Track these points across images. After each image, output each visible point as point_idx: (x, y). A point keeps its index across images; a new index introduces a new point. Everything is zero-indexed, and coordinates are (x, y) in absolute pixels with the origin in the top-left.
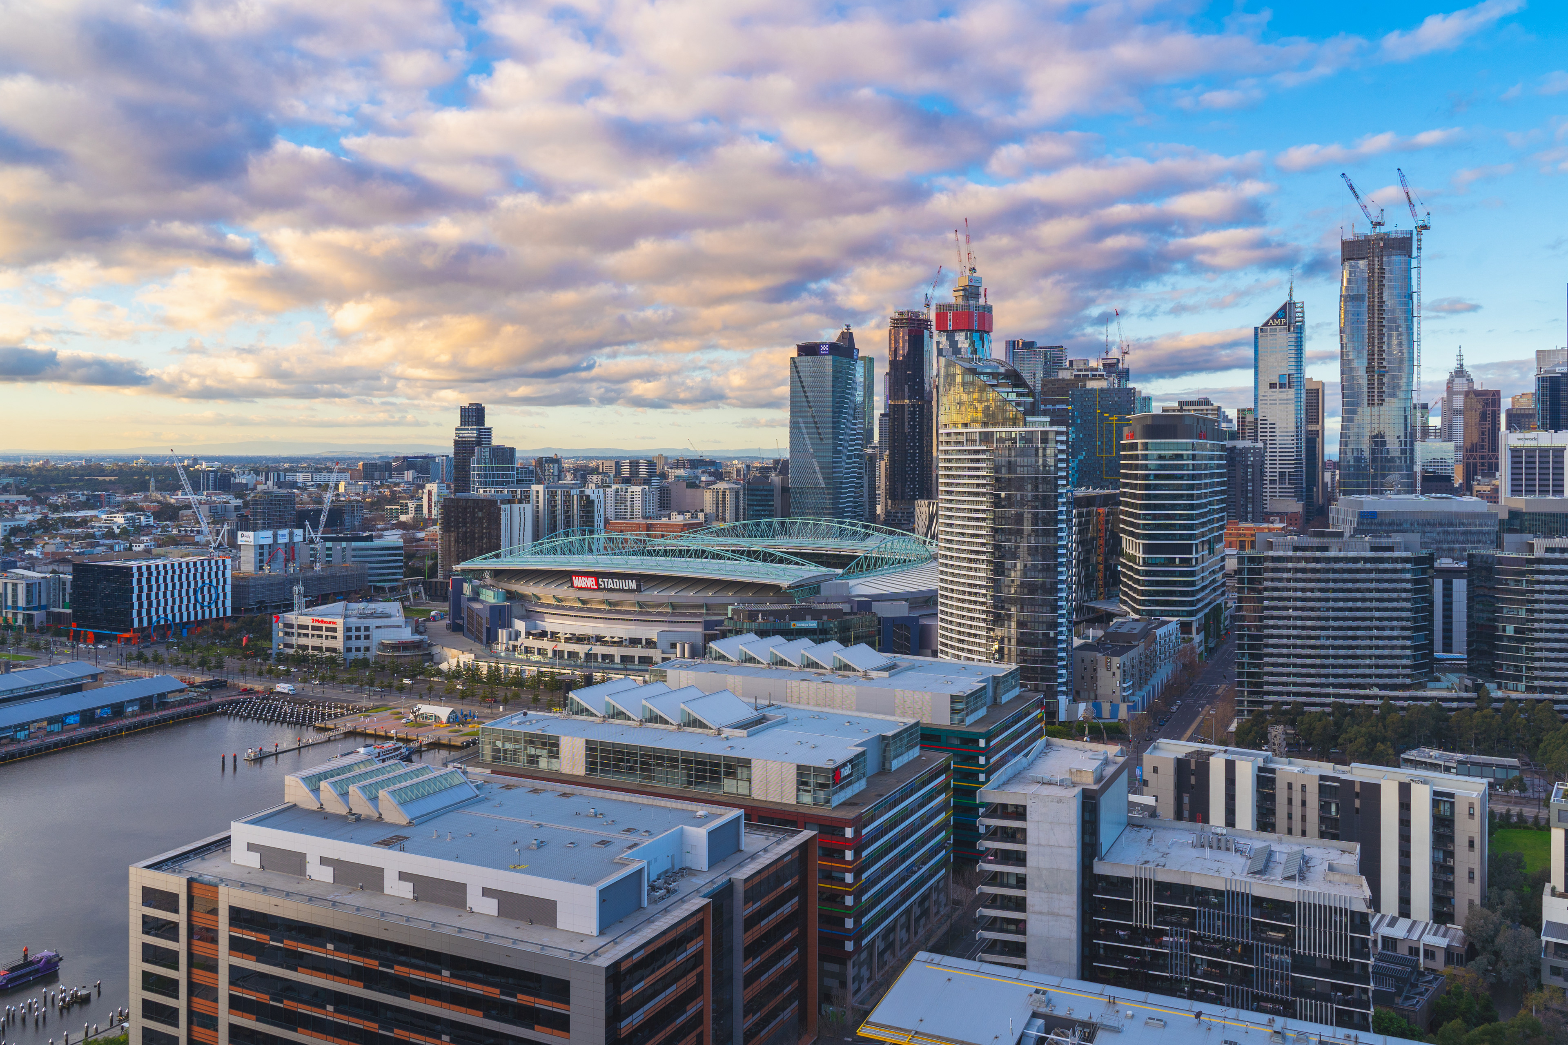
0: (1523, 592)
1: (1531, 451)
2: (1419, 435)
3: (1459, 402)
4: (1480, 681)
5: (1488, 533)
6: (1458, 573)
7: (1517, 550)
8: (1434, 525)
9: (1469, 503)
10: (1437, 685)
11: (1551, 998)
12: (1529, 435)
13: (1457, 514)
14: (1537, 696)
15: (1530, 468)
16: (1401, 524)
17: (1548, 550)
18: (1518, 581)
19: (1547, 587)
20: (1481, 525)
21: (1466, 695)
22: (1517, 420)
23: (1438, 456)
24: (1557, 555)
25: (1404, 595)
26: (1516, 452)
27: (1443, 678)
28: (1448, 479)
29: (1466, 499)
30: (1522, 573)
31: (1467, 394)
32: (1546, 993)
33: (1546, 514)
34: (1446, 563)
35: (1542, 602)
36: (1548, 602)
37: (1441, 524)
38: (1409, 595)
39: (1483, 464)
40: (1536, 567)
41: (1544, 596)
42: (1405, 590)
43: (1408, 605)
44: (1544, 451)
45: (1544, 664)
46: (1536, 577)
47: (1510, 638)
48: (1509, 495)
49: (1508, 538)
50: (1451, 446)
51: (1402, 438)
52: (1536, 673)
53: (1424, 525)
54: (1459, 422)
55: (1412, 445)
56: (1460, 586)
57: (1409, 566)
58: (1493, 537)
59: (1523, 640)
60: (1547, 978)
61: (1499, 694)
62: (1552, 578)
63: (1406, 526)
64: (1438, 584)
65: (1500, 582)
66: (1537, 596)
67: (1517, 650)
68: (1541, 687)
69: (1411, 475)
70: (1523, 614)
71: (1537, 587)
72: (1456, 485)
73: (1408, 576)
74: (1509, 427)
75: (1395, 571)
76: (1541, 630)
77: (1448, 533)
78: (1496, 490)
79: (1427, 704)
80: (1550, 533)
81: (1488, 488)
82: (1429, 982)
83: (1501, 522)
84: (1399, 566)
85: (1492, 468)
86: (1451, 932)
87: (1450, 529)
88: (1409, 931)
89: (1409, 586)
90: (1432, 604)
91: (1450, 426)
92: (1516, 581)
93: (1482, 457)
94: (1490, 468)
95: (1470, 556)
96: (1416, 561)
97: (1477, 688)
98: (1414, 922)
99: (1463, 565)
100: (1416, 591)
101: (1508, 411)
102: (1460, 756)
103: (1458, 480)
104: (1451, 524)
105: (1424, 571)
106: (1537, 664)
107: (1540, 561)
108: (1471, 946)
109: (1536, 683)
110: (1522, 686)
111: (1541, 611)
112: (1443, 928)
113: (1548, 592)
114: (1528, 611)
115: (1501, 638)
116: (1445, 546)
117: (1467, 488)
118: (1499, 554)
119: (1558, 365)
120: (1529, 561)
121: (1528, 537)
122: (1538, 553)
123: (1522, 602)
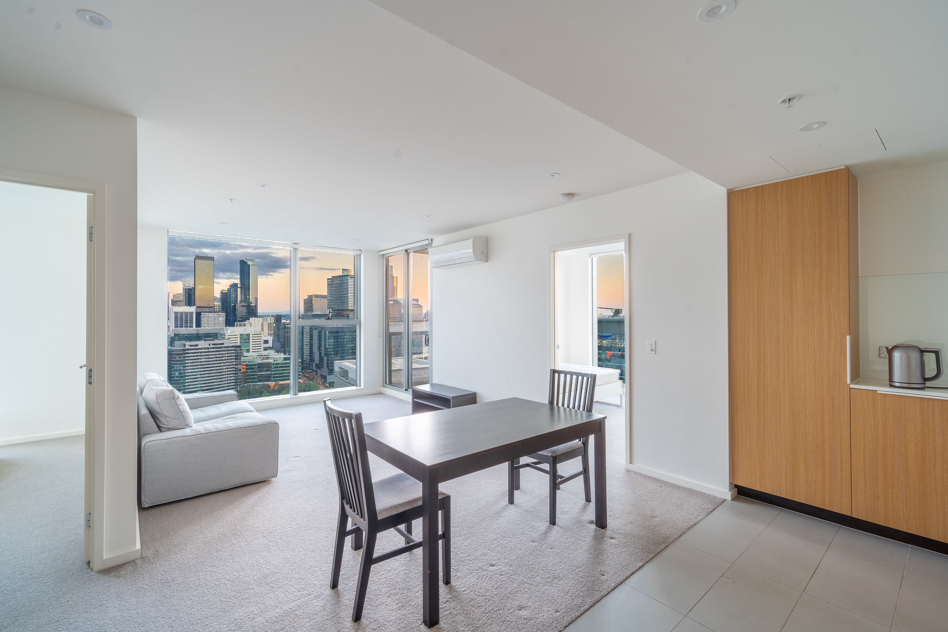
0: (181, 361)
7: (180, 346)
12: (180, 308)
15: (181, 319)
17: (190, 346)
18: (181, 357)
19: (190, 358)
22: (175, 303)
24: (194, 347)
26: (176, 313)
30: (181, 354)
33: (187, 334)
35: (188, 363)
36: (191, 363)
40: (187, 352)
45: (189, 384)
46: (187, 355)
47: (177, 377)
48: (174, 328)
49: (176, 343)
52: (186, 387)
59: (182, 377)
62: (192, 355)
65: (173, 358)
67: (179, 380)
70: (182, 368)
71: (187, 359)
74: (173, 305)
76: (188, 373)
80: (190, 340)
83: (172, 338)
92: (179, 357)
106: (187, 384)
107: (188, 350)
109: (186, 390)
111: (188, 366)
113: (190, 360)
118: (173, 348)
119: (191, 284)
120: (184, 350)
121: (183, 342)
122: (187, 347)
123: (181, 364)
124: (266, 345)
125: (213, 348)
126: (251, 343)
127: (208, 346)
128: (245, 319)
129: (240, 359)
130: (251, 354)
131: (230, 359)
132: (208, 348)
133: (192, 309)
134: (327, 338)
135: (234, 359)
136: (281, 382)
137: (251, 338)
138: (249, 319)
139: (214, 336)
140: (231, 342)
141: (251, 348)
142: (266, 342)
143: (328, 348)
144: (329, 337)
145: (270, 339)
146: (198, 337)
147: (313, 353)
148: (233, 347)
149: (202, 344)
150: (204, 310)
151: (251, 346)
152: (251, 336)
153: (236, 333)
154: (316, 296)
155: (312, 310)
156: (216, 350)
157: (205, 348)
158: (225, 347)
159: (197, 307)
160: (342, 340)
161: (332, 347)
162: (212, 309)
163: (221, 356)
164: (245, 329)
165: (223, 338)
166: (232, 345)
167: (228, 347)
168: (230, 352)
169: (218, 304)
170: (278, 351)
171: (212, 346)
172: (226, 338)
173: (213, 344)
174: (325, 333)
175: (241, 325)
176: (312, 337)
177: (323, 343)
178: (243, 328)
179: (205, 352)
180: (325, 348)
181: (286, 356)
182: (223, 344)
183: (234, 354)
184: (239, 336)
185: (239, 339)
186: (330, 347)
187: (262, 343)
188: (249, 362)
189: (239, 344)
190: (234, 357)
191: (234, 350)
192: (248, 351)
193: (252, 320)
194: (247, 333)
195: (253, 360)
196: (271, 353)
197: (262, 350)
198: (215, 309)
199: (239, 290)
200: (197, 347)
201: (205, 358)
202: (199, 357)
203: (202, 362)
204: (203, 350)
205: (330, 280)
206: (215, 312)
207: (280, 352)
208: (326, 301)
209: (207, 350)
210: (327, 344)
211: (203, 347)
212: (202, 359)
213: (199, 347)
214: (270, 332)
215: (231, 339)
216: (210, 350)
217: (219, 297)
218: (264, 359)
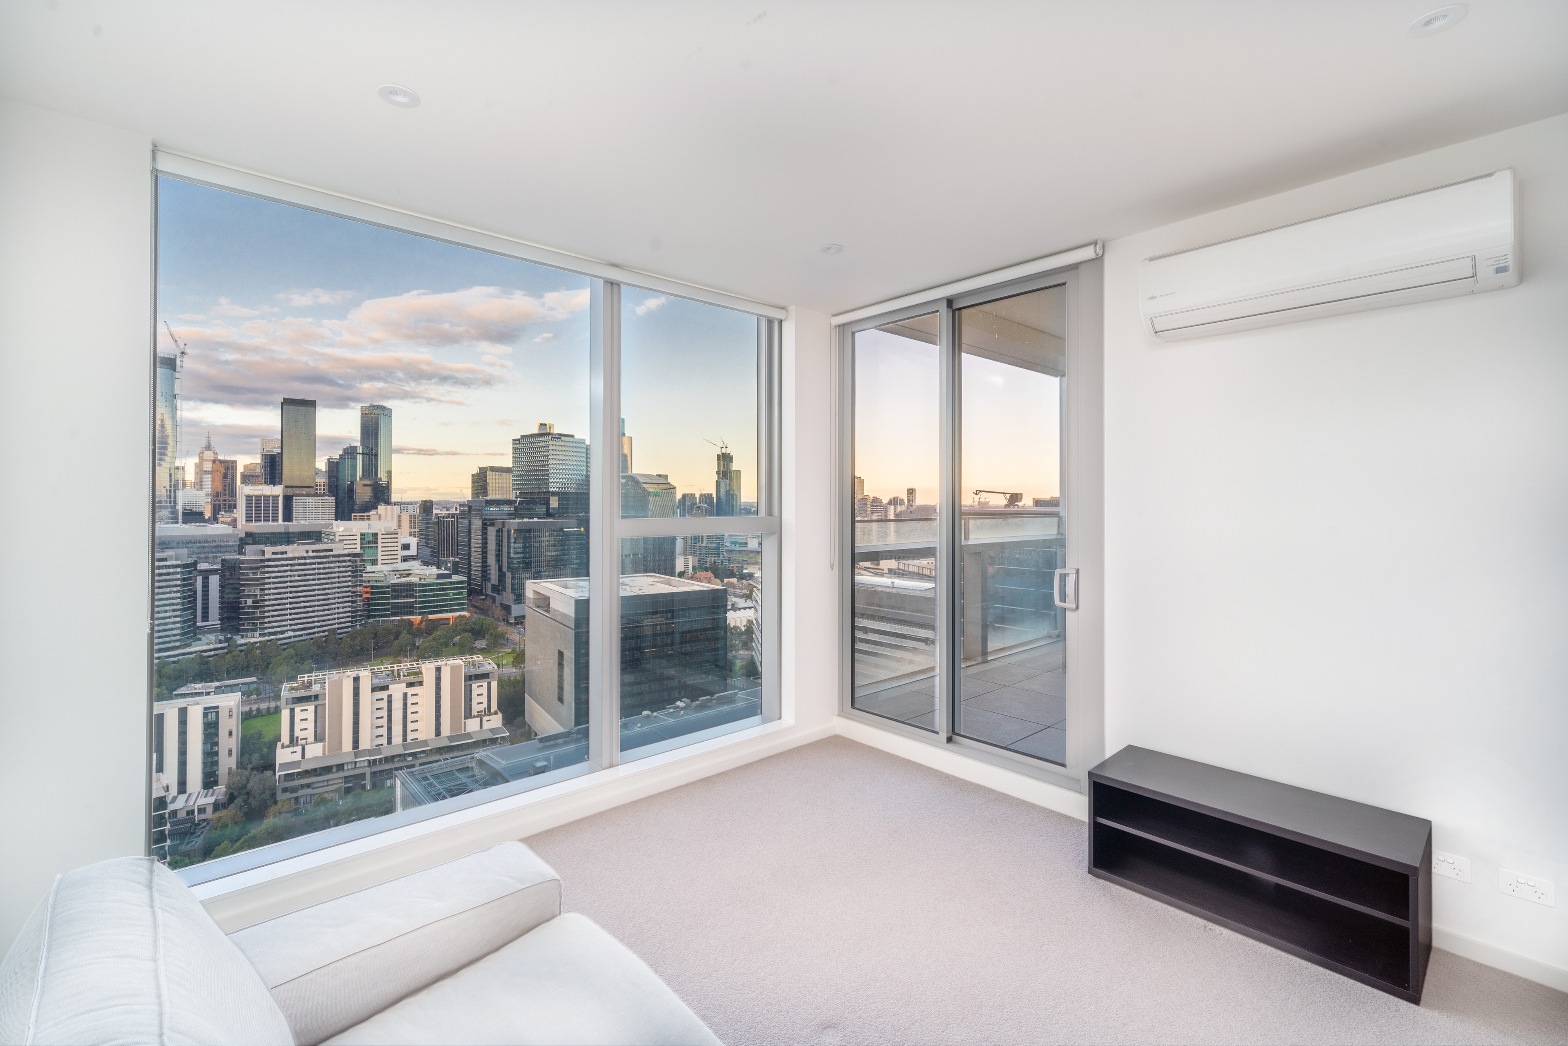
0: (257, 580)
1: (258, 498)
2: (180, 486)
3: (208, 466)
4: (229, 636)
5: (232, 546)
6: (214, 572)
7: (255, 555)
8: (195, 543)
9: (219, 529)
10: (199, 642)
11: (283, 806)
12: (256, 488)
13: (210, 536)
14: (267, 638)
15: (258, 507)
16: (169, 544)
17: (273, 553)
18: (255, 573)
19: (273, 575)
20: (227, 541)
21: (220, 646)
22: (248, 478)
23: (193, 500)
24: (279, 556)
25: (175, 589)
26: (249, 498)
27: (203, 638)
28: (201, 514)
29: (216, 526)
30: (257, 568)
31: (214, 461)
32: (279, 804)
33: (268, 534)
34: (203, 566)
35: (270, 583)
36: (274, 583)
37: (199, 542)
38: (179, 588)
39: (225, 505)
40: (266, 563)
41: (271, 580)
42: (176, 586)
43: (178, 595)
44: (267, 498)
45: (271, 619)
46: (267, 569)
47: (249, 607)
48: (244, 523)
49: (248, 548)
50: (202, 493)
51: (168, 488)
52: (266, 625)
53: (188, 543)
54: (208, 479)
55: (175, 492)
56: (214, 581)
57: (179, 570)
58: (236, 548)
59: (257, 608)
60: (280, 796)
61: (243, 641)
62: (276, 569)
63: (173, 545)
64: (199, 579)
65: (243, 574)
66: (267, 581)
67: (254, 613)
68: (269, 633)
69: (174, 512)
70: (258, 592)
71: (267, 575)
72: (207, 518)
73: (179, 576)
74: (243, 482)
75: (168, 574)
76: (270, 600)
77: (204, 547)
78: (235, 520)
79: (193, 656)
80: (273, 544)
81: (230, 519)
82: (204, 827)
83: (241, 539)
84: (172, 570)
85: (232, 507)
86: (217, 792)
87: (206, 545)
88: (187, 801)
89: (179, 583)
90: (195, 593)
91: (201, 481)
92: (253, 573)
93: (225, 500)
94: (230, 506)
95: (223, 560)
96: (185, 566)
97: (227, 640)
98: (190, 794)
99: (218, 566)
100: (184, 586)
101: (241, 473)
102: (217, 684)
103: (208, 515)
104: (207, 542)
105: (190, 572)
106: (266, 620)
107: (269, 560)
108: (231, 795)
109: (266, 631)
110: (257, 634)
111: (269, 589)
112: (211, 791)
113: (273, 578)
114: (261, 589)
115: (243, 608)
116: (203, 556)
117: (214, 519)
118: (242, 558)
119: (275, 448)
120: (261, 561)
121: (262, 547)
122: (267, 556)
123: (257, 585)
124: (406, 553)
125: (313, 558)
126: (380, 549)
127: (305, 555)
128: (368, 507)
129: (361, 576)
130: (378, 567)
131: (344, 577)
132: (305, 558)
133: (278, 490)
134: (513, 540)
135: (349, 576)
136: (431, 617)
137: (380, 541)
138: (377, 508)
139: (315, 536)
140: (346, 547)
141: (380, 558)
142: (406, 547)
143: (513, 558)
144: (515, 538)
145: (413, 542)
146: (287, 538)
147: (487, 566)
148: (349, 555)
149: (294, 550)
150: (297, 491)
151: (380, 553)
152: (380, 537)
153: (354, 531)
154: (493, 469)
155: (485, 493)
156: (319, 560)
157: (299, 558)
158: (334, 556)
159: (286, 487)
160: (537, 545)
161: (521, 555)
162: (312, 491)
163: (327, 571)
164: (369, 525)
165: (332, 540)
166: (346, 552)
167: (339, 556)
168: (344, 564)
169: (322, 480)
170: (426, 563)
171: (311, 554)
172: (337, 540)
173: (313, 551)
174: (509, 531)
175: (362, 518)
176: (486, 538)
177: (505, 549)
178: (366, 523)
179: (299, 565)
180: (509, 557)
181: (441, 572)
182: (331, 550)
183: (350, 568)
184: (358, 537)
185: (358, 542)
186: (517, 556)
187: (399, 548)
188: (376, 581)
189: (358, 551)
190: (350, 573)
191: (350, 561)
192: (374, 562)
193: (382, 508)
194: (374, 531)
195: (383, 579)
196: (416, 567)
197: (399, 561)
198: (317, 489)
199: (360, 457)
200: (285, 556)
201: (299, 576)
202: (289, 573)
203: (294, 581)
204: (296, 562)
205: (517, 442)
206: (316, 495)
207: (432, 564)
208: (510, 477)
209: (302, 561)
210: (512, 551)
211: (297, 555)
212: (294, 576)
213: (290, 555)
214: (413, 530)
215: (345, 542)
216: (308, 561)
217: (324, 470)
218: (402, 576)
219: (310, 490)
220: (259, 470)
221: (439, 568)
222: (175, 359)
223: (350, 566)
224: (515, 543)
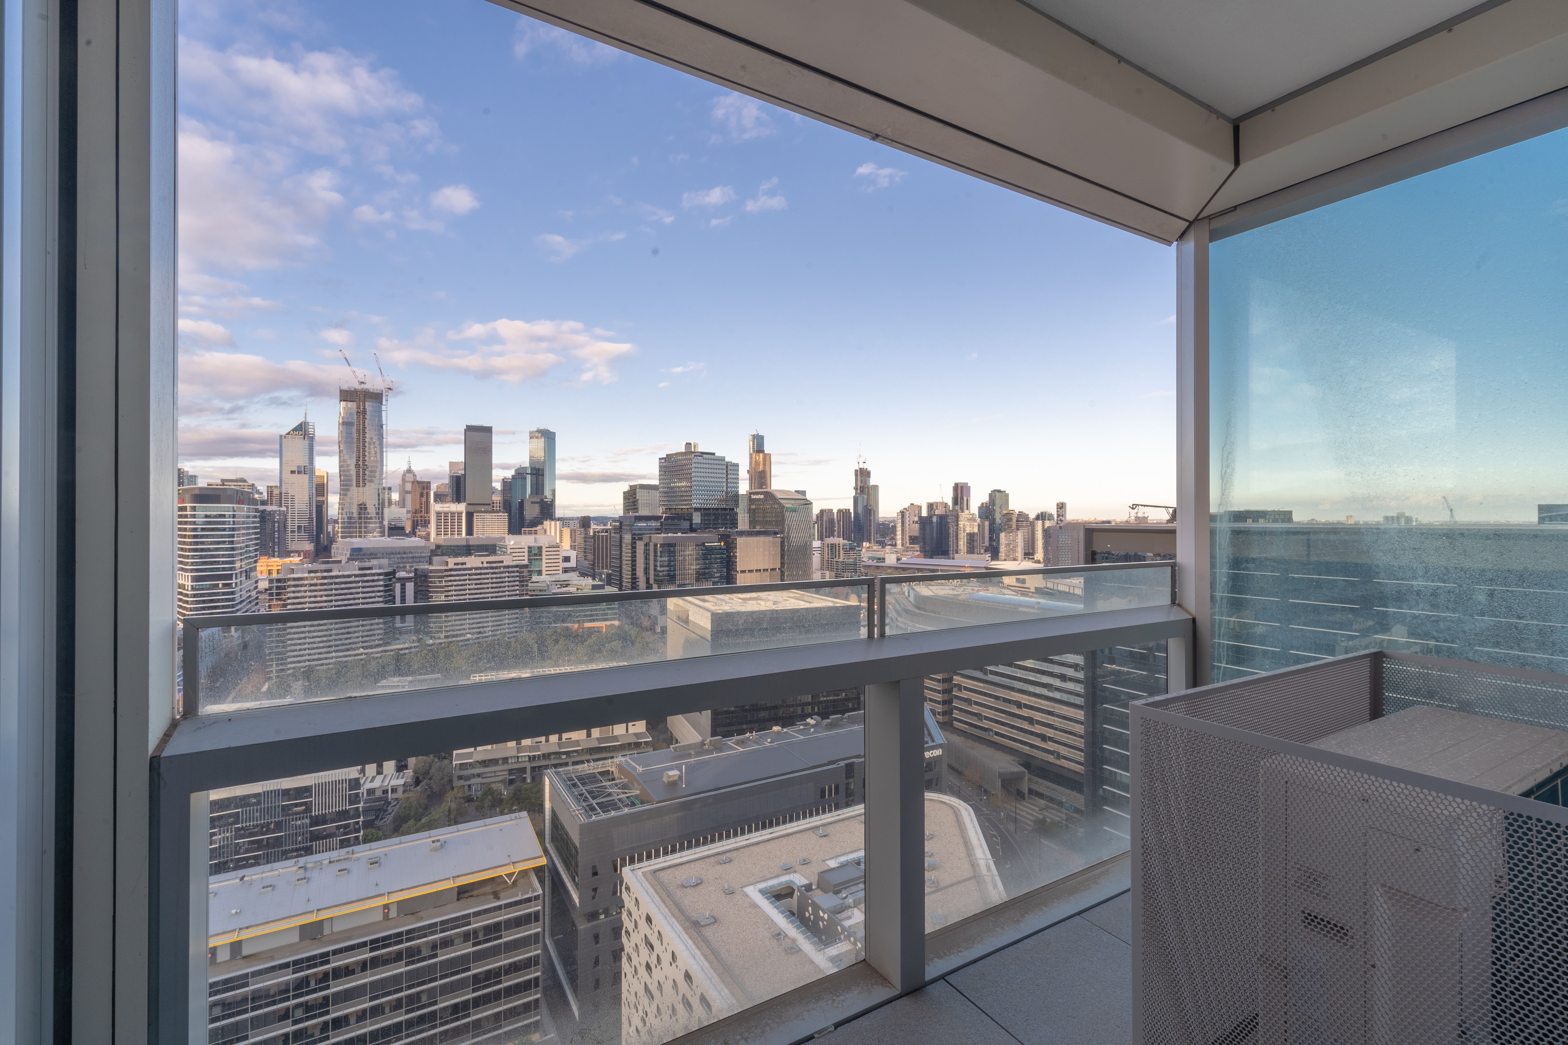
0: (443, 587)
1: (446, 514)
2: (386, 504)
3: (409, 487)
4: (421, 636)
5: (425, 557)
6: (408, 579)
7: (440, 565)
8: (396, 554)
9: (414, 541)
10: (398, 642)
11: (458, 792)
12: (445, 505)
13: (408, 548)
14: (450, 640)
15: (446, 523)
16: (376, 554)
17: (455, 564)
18: (441, 581)
19: (455, 583)
20: (421, 553)
21: (413, 645)
22: (439, 497)
23: (397, 516)
24: (460, 567)
25: (379, 594)
26: (438, 514)
27: (401, 637)
28: (403, 528)
29: (413, 539)
30: (442, 577)
31: (413, 482)
32: (455, 790)
33: (454, 546)
34: (402, 574)
35: (452, 591)
36: (455, 591)
37: (399, 553)
38: (382, 594)
39: (421, 521)
40: (449, 573)
41: (453, 588)
42: (379, 591)
43: (381, 599)
44: (453, 513)
45: (453, 623)
46: (450, 578)
48: (435, 536)
49: (435, 559)
50: (404, 510)
51: (377, 506)
52: (449, 628)
53: (390, 554)
54: (409, 497)
55: (382, 510)
56: (410, 587)
57: (381, 577)
58: (427, 559)
60: (457, 783)
61: (431, 642)
62: (457, 578)
63: (379, 555)
64: (398, 586)
65: (431, 582)
66: (450, 588)
67: (440, 617)
68: (452, 635)
69: (382, 527)
71: (450, 584)
72: (407, 532)
73: (381, 583)
74: (435, 501)
75: (373, 581)
77: (403, 558)
78: (429, 534)
79: (392, 653)
80: (456, 555)
81: (425, 533)
82: (395, 806)
83: (432, 551)
84: (376, 578)
85: (426, 523)
86: (406, 775)
87: (405, 556)
88: (383, 781)
89: (381, 588)
90: (394, 597)
91: (404, 500)
92: (439, 581)
93: (421, 517)
94: (425, 522)
95: (416, 570)
96: (386, 574)
97: (419, 640)
98: (386, 776)
99: (412, 575)
100: (386, 591)
101: (434, 492)
102: (410, 678)
103: (408, 530)
104: (405, 553)
105: (390, 580)
106: (450, 624)
107: (451, 570)
108: (417, 778)
110: (442, 636)
111: (452, 596)
112: (402, 773)
113: (455, 586)
114: (445, 596)
116: (402, 565)
117: (413, 533)
118: (431, 568)
119: (460, 470)
120: (446, 570)
121: (445, 558)
122: (451, 566)
123: (442, 592)
124: (567, 565)
125: (487, 568)
126: (544, 561)
127: (481, 566)
128: (536, 522)
129: (527, 586)
130: (543, 577)
131: (513, 586)
132: (481, 568)
133: (461, 507)
134: (659, 554)
135: (517, 586)
136: (587, 625)
137: (544, 553)
138: (542, 523)
139: (490, 549)
140: (514, 558)
141: (544, 569)
142: (567, 559)
143: (659, 571)
144: (661, 552)
145: (573, 554)
146: (468, 550)
147: (636, 578)
148: (517, 566)
149: (473, 561)
150: (478, 508)
151: (544, 565)
152: (544, 550)
153: (523, 545)
154: (643, 487)
155: (636, 509)
156: (492, 571)
157: (476, 569)
158: (505, 567)
159: (469, 504)
160: (681, 558)
161: (667, 568)
162: (489, 508)
163: (499, 580)
164: (535, 539)
165: (504, 552)
166: (515, 563)
167: (508, 567)
168: (512, 574)
169: (497, 498)
170: (583, 575)
171: (485, 565)
172: (509, 553)
173: (487, 563)
174: (656, 545)
175: (530, 533)
176: (635, 552)
177: (652, 562)
178: (532, 537)
179: (476, 574)
180: (655, 570)
181: (595, 583)
182: (502, 562)
183: (518, 578)
184: (526, 550)
185: (526, 554)
186: (663, 569)
187: (561, 561)
188: (540, 591)
189: (526, 562)
190: (517, 583)
191: (517, 572)
192: (540, 573)
193: (547, 523)
194: (539, 545)
195: (546, 588)
196: (573, 577)
197: (560, 572)
198: (493, 507)
199: (529, 477)
200: (464, 566)
201: (476, 584)
202: (468, 582)
203: (472, 589)
204: (473, 571)
205: (663, 461)
206: (493, 511)
207: (588, 575)
208: (656, 495)
209: (479, 572)
210: (658, 564)
211: (474, 566)
212: (472, 584)
213: (468, 566)
214: (573, 544)
215: (514, 554)
216: (483, 571)
217: (499, 489)
218: (562, 586)
219: (489, 507)
220: (448, 490)
221: (594, 579)
222: (382, 394)
223: (517, 576)
224: (661, 557)
